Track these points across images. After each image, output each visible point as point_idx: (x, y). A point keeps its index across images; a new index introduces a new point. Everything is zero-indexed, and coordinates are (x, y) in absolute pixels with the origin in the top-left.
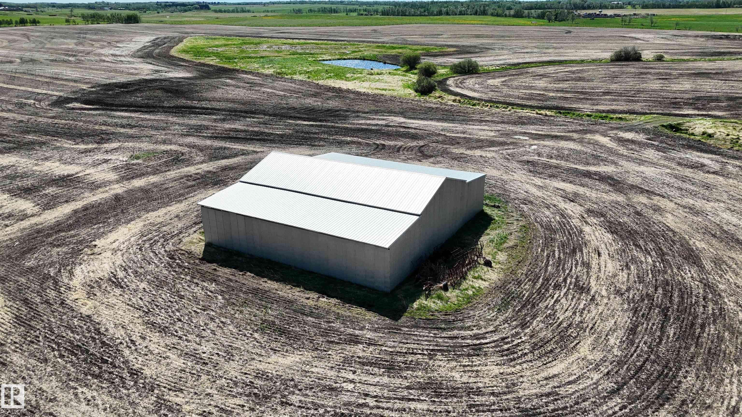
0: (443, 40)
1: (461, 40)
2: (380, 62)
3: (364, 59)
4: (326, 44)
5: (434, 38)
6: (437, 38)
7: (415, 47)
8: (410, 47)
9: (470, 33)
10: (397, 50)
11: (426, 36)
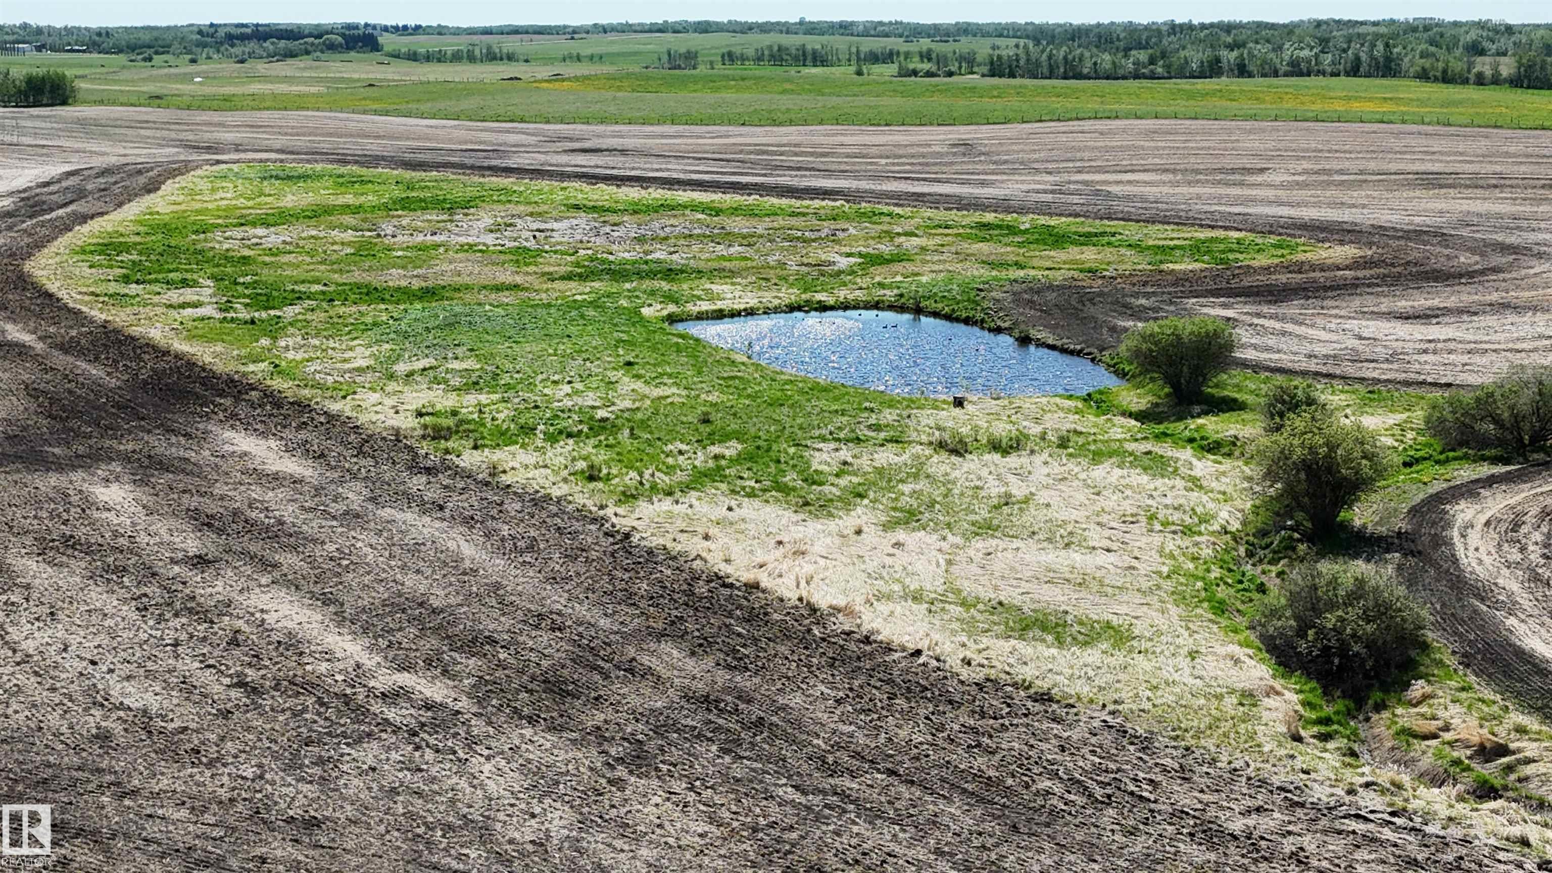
0: (1270, 193)
1: (1359, 196)
2: (998, 330)
3: (918, 311)
4: (751, 213)
5: (1227, 184)
6: (1241, 184)
7: (1156, 235)
8: (1132, 232)
9: (1393, 167)
10: (1073, 252)
11: (1192, 175)
